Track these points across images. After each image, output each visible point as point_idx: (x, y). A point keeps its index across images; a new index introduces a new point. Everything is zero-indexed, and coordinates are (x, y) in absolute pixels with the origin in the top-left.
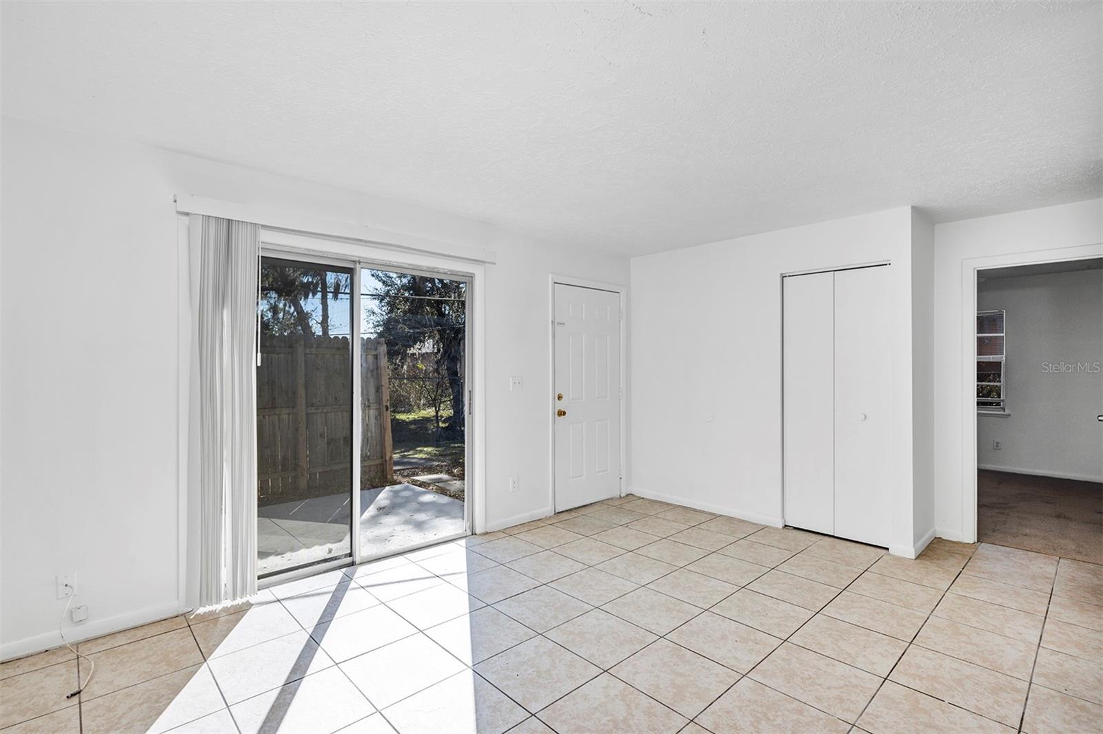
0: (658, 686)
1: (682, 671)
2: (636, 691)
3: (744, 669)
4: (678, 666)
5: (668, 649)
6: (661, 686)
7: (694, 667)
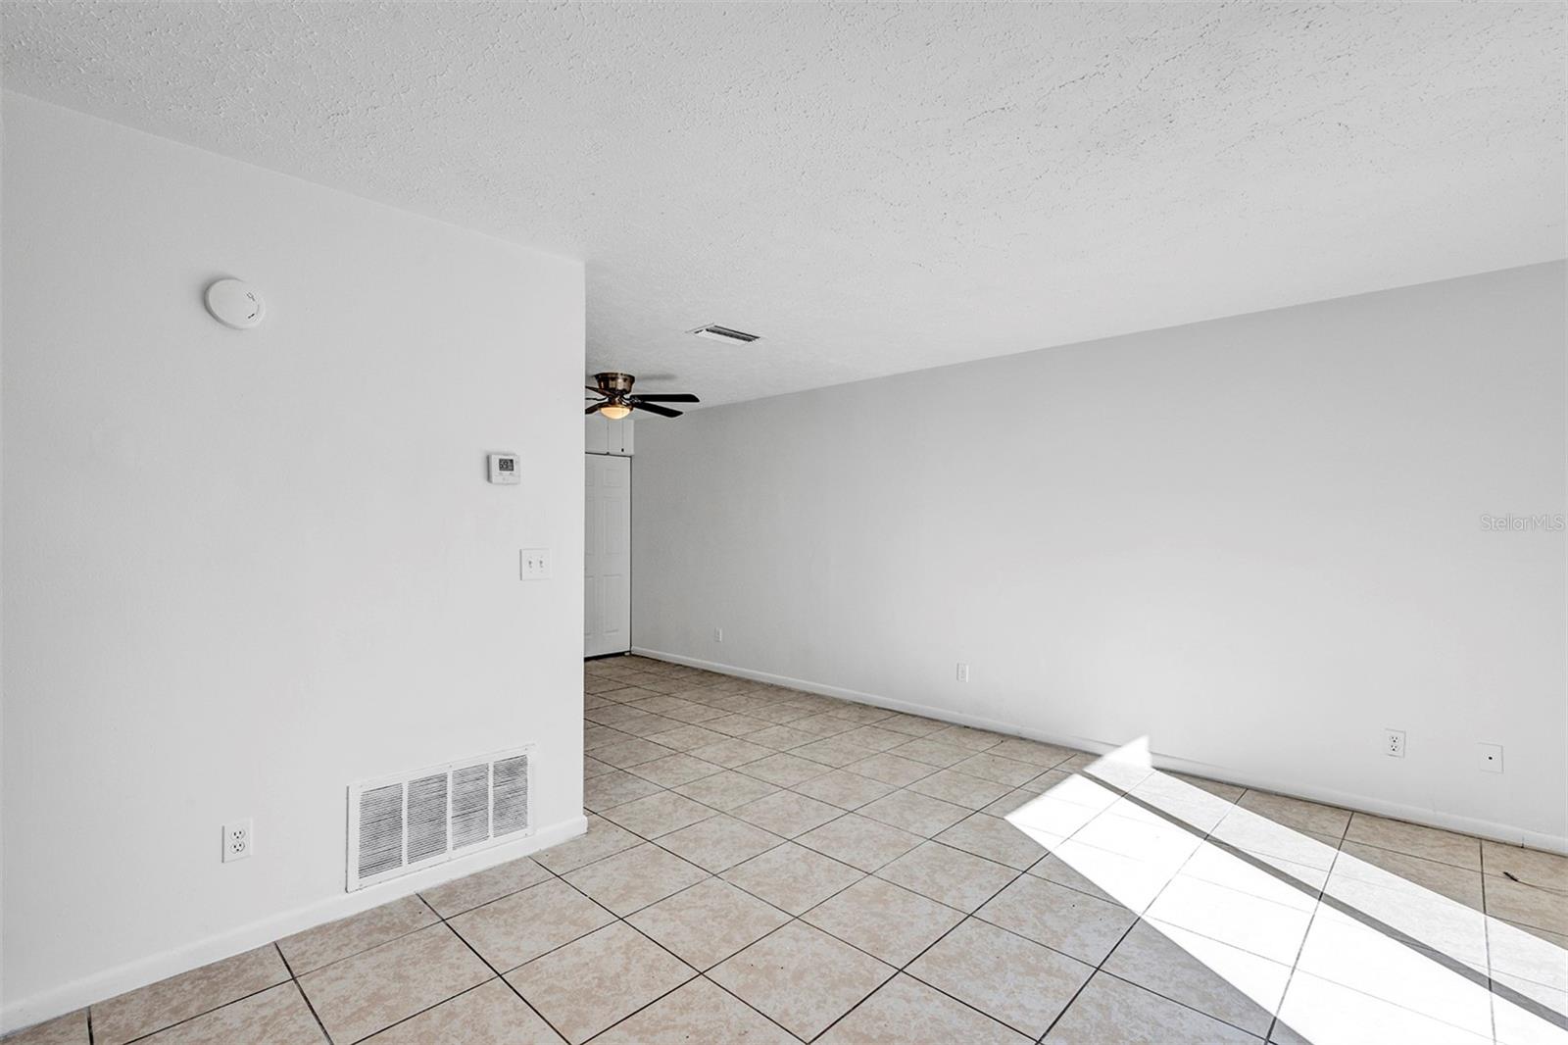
0: (904, 901)
1: (874, 919)
2: (929, 895)
3: (795, 925)
4: (879, 926)
5: (892, 948)
6: (899, 902)
7: (858, 925)
